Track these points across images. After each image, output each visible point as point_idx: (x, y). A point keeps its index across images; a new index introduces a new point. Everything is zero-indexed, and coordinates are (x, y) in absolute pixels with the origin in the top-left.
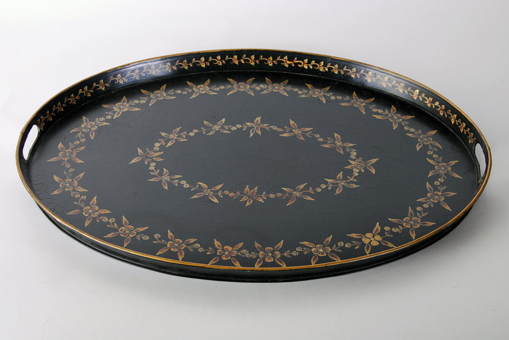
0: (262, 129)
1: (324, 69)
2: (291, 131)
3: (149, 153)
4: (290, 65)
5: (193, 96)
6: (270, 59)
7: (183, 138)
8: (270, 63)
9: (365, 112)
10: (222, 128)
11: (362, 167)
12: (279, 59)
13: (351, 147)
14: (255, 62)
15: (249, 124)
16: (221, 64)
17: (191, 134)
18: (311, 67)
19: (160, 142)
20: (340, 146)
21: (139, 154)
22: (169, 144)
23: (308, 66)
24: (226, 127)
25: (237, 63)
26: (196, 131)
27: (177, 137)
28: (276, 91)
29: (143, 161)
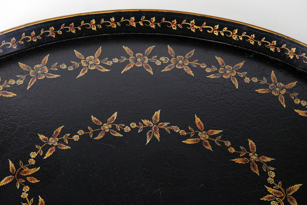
0: (162, 131)
1: (238, 37)
2: (196, 136)
3: (22, 169)
4: (197, 30)
5: (81, 74)
6: (174, 22)
7: (65, 144)
8: (174, 27)
9: (286, 103)
10: (114, 128)
11: (281, 198)
12: (184, 22)
13: (268, 164)
14: (156, 25)
15: (145, 122)
16: (115, 27)
17: (76, 138)
18: (223, 34)
19: (36, 150)
20: (256, 162)
21: (11, 170)
22: (48, 154)
23: (219, 33)
24: (118, 127)
25: (134, 26)
26: (81, 132)
27: (58, 142)
28: (180, 67)
29: (14, 183)
